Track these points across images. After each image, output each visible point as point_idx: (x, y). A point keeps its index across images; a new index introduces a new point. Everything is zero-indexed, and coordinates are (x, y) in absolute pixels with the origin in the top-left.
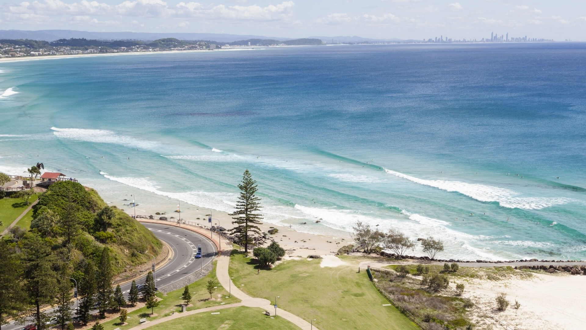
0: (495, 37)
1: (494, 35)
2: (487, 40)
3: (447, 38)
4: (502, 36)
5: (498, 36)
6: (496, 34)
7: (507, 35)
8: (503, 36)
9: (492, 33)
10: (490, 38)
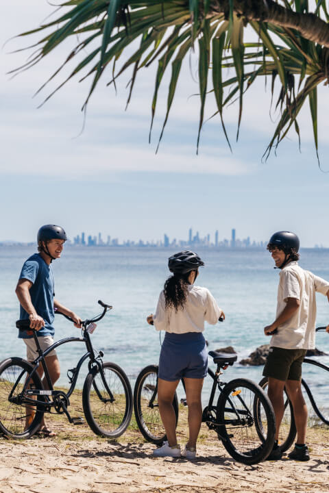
0: (196, 238)
1: (194, 234)
2: (182, 243)
3: (109, 237)
4: (207, 236)
5: (202, 237)
6: (198, 233)
7: (217, 234)
8: (209, 236)
9: (191, 231)
10: (186, 239)
